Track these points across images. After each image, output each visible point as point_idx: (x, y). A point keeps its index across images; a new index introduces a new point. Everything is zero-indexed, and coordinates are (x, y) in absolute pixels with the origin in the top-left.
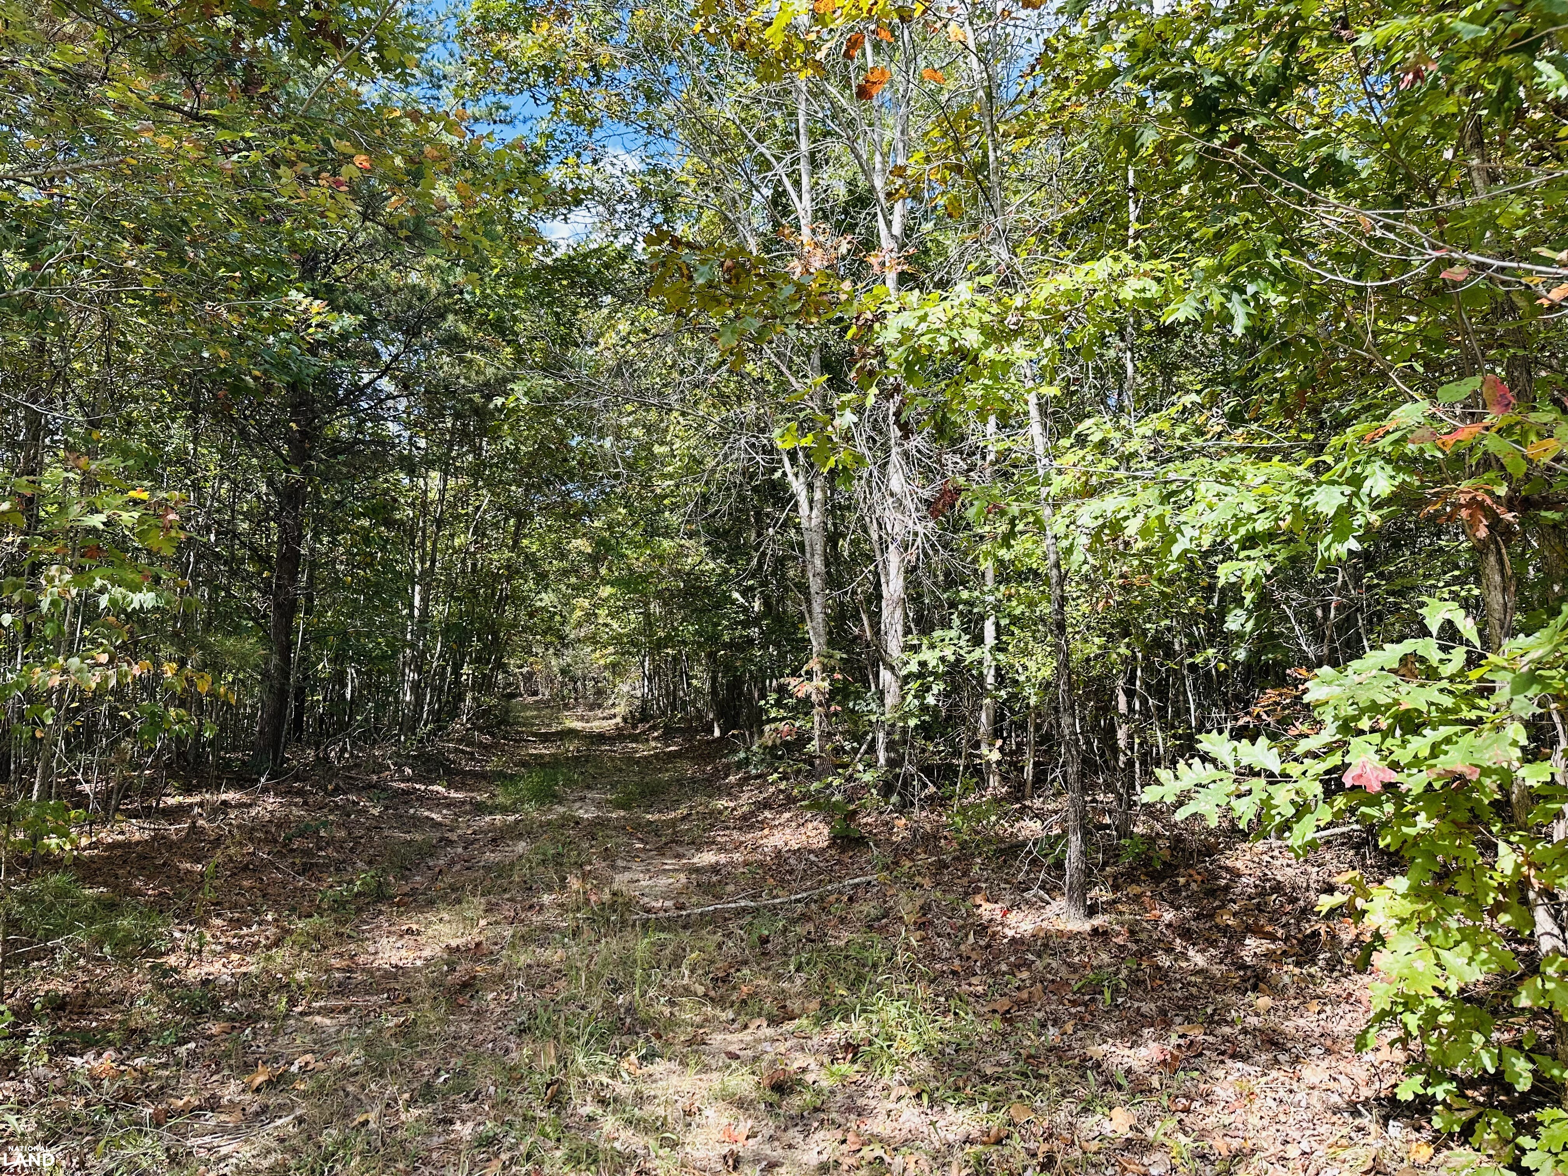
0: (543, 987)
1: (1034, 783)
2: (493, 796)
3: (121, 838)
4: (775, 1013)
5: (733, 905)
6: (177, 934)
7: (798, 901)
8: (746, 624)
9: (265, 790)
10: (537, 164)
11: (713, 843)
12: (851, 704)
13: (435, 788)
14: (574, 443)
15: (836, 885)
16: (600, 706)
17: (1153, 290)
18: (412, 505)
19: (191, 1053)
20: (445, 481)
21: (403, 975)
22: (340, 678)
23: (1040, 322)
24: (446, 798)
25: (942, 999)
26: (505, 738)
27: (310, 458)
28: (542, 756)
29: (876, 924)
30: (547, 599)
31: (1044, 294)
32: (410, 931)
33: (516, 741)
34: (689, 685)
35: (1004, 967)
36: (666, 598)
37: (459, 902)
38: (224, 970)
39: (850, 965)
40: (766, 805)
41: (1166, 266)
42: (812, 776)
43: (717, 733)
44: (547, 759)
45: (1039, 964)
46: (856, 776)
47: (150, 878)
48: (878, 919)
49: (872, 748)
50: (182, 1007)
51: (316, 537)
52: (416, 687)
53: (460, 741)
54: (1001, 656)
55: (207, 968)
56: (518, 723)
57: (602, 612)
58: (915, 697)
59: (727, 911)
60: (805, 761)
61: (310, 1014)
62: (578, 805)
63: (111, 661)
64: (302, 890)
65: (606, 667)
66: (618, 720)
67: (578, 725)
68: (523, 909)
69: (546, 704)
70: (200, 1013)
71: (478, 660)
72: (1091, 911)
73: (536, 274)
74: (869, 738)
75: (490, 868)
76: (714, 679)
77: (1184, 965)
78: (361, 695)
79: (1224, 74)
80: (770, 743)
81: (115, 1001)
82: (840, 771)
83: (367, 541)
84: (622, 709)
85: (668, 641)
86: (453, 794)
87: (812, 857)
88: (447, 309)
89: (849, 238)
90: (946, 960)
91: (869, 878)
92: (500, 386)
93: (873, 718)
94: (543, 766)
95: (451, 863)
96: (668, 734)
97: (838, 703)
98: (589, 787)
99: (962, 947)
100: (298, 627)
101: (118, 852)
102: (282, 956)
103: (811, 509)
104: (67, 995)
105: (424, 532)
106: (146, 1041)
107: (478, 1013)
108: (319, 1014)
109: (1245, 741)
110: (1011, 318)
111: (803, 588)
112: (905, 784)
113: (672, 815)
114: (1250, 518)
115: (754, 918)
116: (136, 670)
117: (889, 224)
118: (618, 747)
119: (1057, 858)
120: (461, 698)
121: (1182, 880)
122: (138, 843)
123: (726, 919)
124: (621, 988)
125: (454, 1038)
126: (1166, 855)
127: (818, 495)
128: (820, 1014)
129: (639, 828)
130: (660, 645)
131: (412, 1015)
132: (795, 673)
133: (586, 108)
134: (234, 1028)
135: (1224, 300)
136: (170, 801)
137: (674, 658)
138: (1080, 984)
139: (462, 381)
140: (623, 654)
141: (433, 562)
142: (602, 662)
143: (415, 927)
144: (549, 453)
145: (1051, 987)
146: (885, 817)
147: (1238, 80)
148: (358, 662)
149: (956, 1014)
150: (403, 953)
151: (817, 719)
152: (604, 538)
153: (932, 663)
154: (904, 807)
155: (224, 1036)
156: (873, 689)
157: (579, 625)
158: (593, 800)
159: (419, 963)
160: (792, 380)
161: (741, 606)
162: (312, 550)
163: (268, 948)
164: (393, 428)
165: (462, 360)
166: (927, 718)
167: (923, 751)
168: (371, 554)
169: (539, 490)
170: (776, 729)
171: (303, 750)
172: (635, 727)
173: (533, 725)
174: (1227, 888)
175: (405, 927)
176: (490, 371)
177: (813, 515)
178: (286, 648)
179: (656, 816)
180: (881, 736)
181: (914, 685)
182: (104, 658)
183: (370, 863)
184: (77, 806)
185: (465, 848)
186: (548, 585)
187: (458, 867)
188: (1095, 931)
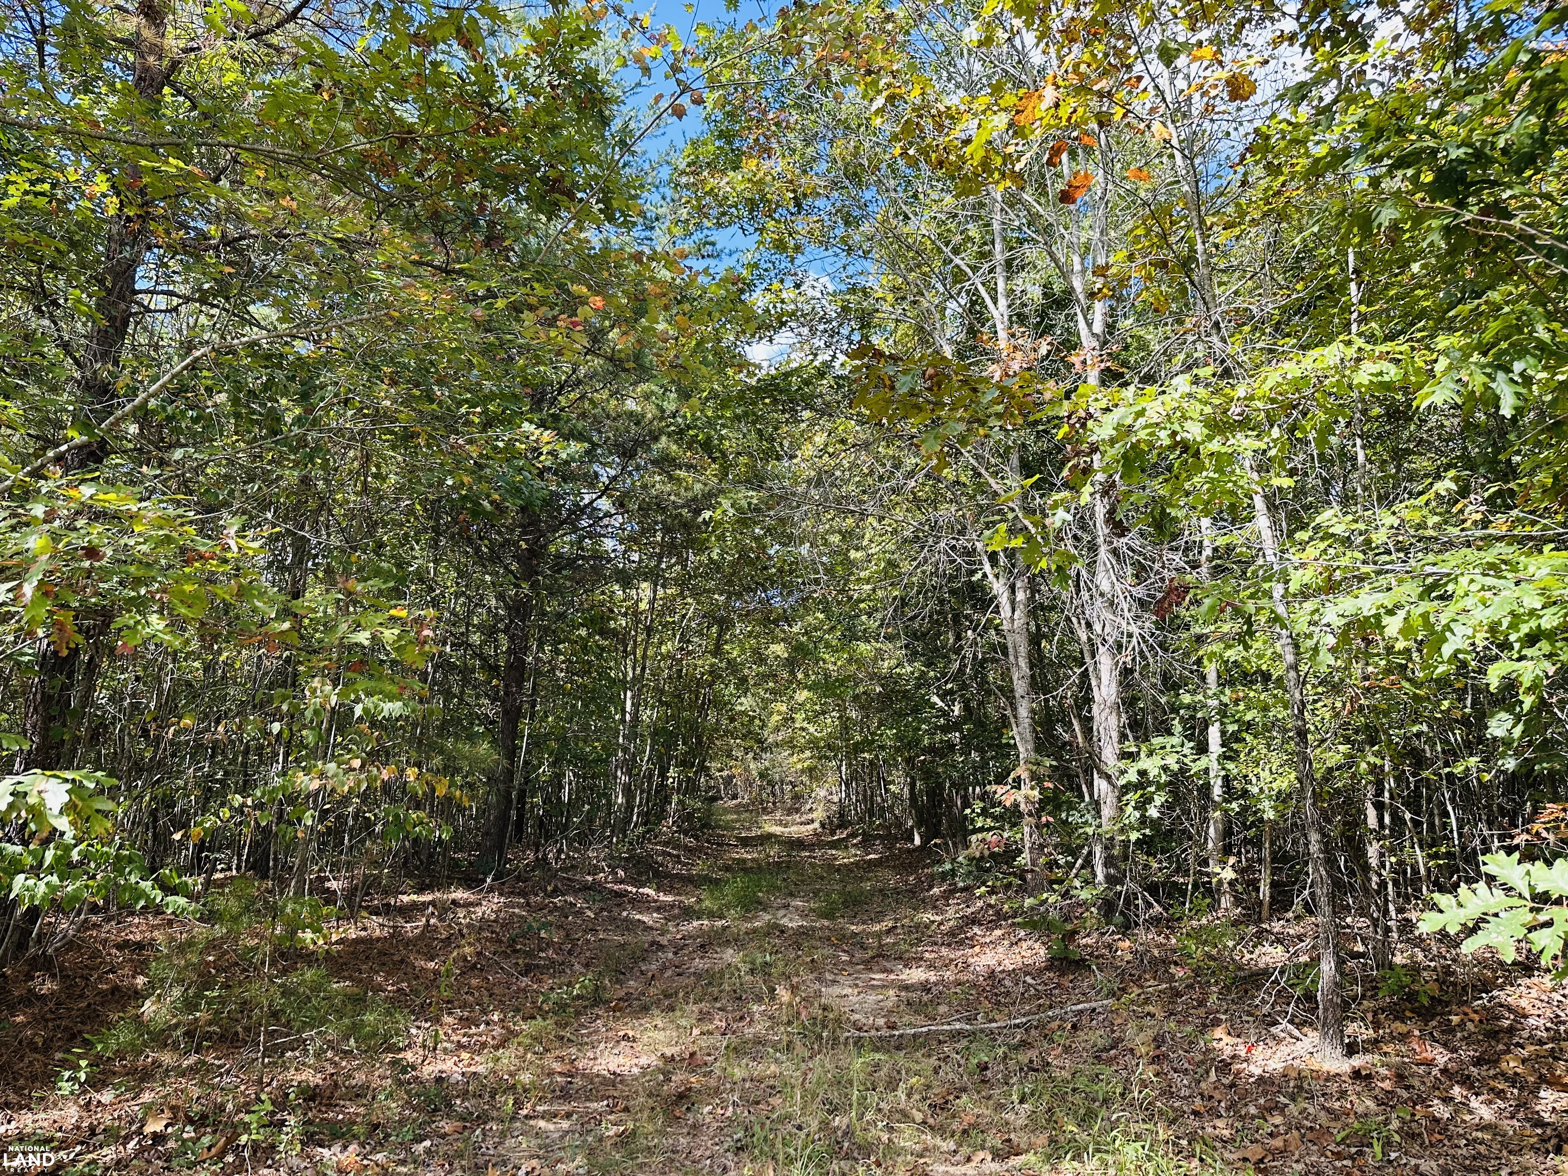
0: (758, 1103)
1: (1271, 904)
2: (700, 901)
3: (363, 933)
4: (1000, 1146)
5: (946, 1027)
6: (414, 1031)
7: (1017, 1026)
8: (945, 729)
9: (491, 890)
10: (742, 291)
11: (921, 959)
12: (1064, 815)
13: (646, 890)
14: (772, 552)
15: (1057, 1011)
16: (797, 811)
17: (1392, 373)
18: (625, 615)
19: (428, 1151)
20: (655, 592)
21: (621, 1082)
22: (557, 781)
23: (1267, 412)
24: (656, 901)
25: (1184, 1142)
26: (708, 842)
27: (537, 573)
28: (744, 861)
29: (1104, 1055)
30: (746, 703)
31: (1270, 383)
32: (626, 1038)
33: (718, 844)
34: (887, 790)
35: (1253, 1110)
36: (864, 702)
37: (672, 1009)
38: (455, 1068)
39: (1078, 1099)
40: (973, 921)
41: (1405, 347)
42: (1023, 890)
43: (917, 841)
44: (750, 864)
45: (1293, 1109)
46: (1073, 892)
47: (389, 974)
48: (1106, 1050)
49: (1088, 863)
50: (418, 1104)
51: (540, 648)
52: (628, 791)
53: (666, 844)
54: (1230, 766)
55: (441, 1066)
56: (719, 827)
57: (799, 717)
58: (1135, 808)
59: (942, 1033)
60: (1014, 874)
61: (535, 1117)
62: (781, 913)
63: (363, 766)
64: (524, 990)
65: (803, 771)
66: (816, 825)
67: (777, 830)
68: (735, 1021)
69: (746, 808)
70: (434, 1110)
71: (684, 764)
72: (1351, 1050)
73: (741, 395)
74: (1085, 851)
75: (700, 975)
76: (913, 785)
77: (1467, 1118)
78: (578, 798)
79: (1470, 145)
80: (978, 855)
81: (358, 1094)
82: (1056, 887)
83: (585, 649)
84: (819, 814)
85: (867, 744)
86: (662, 897)
87: (1029, 979)
88: (661, 432)
89: (1049, 339)
90: (1185, 1098)
91: (1094, 1005)
92: (708, 499)
93: (1090, 831)
94: (746, 871)
95: (663, 969)
96: (867, 842)
97: (1049, 814)
98: (792, 895)
99: (1203, 1085)
100: (522, 731)
101: (361, 948)
102: (508, 1057)
103: (1013, 611)
104: (317, 1086)
105: (635, 641)
106: (387, 1136)
107: (694, 1126)
108: (543, 1118)
109: (1539, 864)
110: (1235, 410)
111: (1008, 692)
112: (1127, 902)
113: (877, 928)
114: (1532, 613)
115: (971, 1042)
116: (385, 775)
117: (1089, 325)
118: (818, 853)
119: (1307, 989)
120: (667, 800)
121: (1455, 1019)
122: (378, 939)
123: (940, 1042)
124: (836, 1109)
125: (673, 1152)
126: (1433, 989)
127: (1021, 596)
128: (1049, 1151)
129: (843, 939)
130: (857, 748)
131: (631, 1125)
132: (1000, 780)
133: (790, 235)
134: (465, 1127)
135: (1487, 380)
136: (405, 899)
137: (871, 762)
138: (1343, 1134)
139: (672, 498)
140: (820, 759)
141: (643, 669)
142: (799, 766)
143: (631, 1033)
144: (751, 563)
145: (1310, 1135)
146: (1107, 938)
147: (1487, 150)
148: (576, 766)
149: (1201, 1160)
150: (621, 1060)
151: (1027, 829)
152: (802, 644)
153: (1153, 772)
154: (1127, 928)
155: (456, 1136)
156: (1087, 798)
157: (777, 729)
158: (797, 908)
159: (636, 1070)
160: (991, 481)
161: (940, 709)
162: (537, 659)
163: (496, 1048)
164: (609, 544)
165: (671, 478)
166: (1147, 831)
167: (1146, 866)
168: (589, 662)
169: (739, 595)
170: (983, 840)
171: (524, 852)
172: (833, 833)
173: (734, 829)
174: (1511, 1031)
175: (621, 1033)
176: (698, 487)
177: (1016, 616)
178: (512, 753)
179: (861, 928)
180: (1098, 850)
181: (1133, 797)
182: (356, 763)
183: (587, 966)
184: (327, 902)
185: (675, 953)
186: (747, 689)
187: (669, 973)
188: (1356, 1074)
